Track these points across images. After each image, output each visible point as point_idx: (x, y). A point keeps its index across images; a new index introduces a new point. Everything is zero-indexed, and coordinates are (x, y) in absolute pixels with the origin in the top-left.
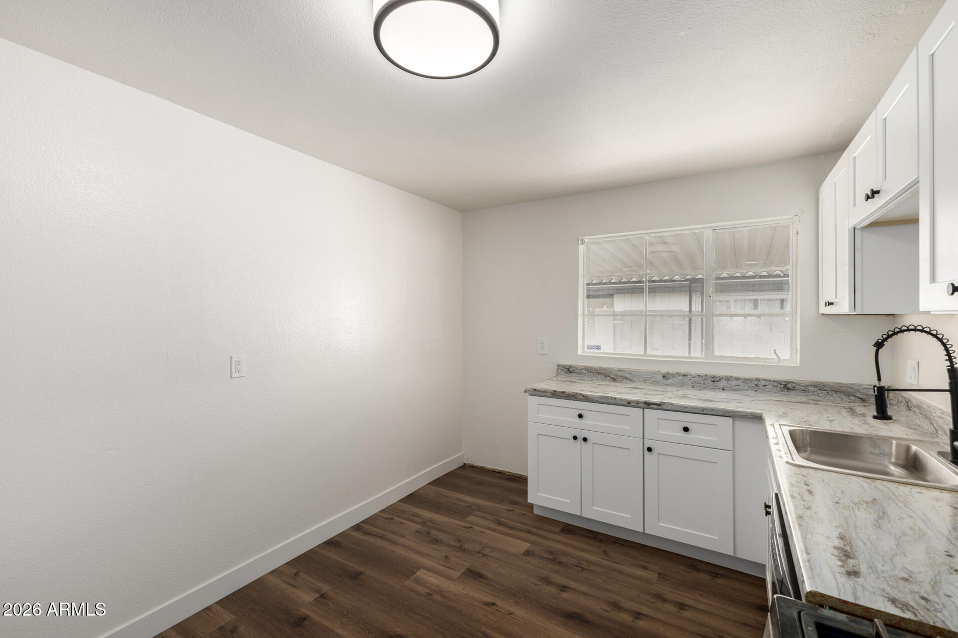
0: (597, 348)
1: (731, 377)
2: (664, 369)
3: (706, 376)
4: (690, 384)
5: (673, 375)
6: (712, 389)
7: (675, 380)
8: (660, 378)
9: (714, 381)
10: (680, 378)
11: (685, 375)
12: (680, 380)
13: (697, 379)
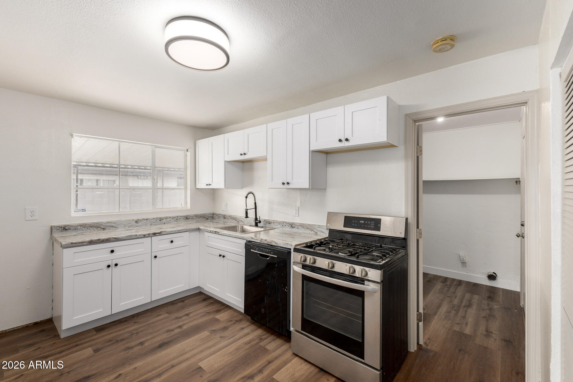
0: (83, 210)
1: (167, 217)
2: (136, 218)
3: (157, 218)
4: (150, 223)
5: (141, 220)
6: (160, 224)
7: (142, 223)
8: (134, 223)
9: (160, 220)
10: (145, 221)
11: (147, 219)
12: (144, 223)
13: (153, 221)
